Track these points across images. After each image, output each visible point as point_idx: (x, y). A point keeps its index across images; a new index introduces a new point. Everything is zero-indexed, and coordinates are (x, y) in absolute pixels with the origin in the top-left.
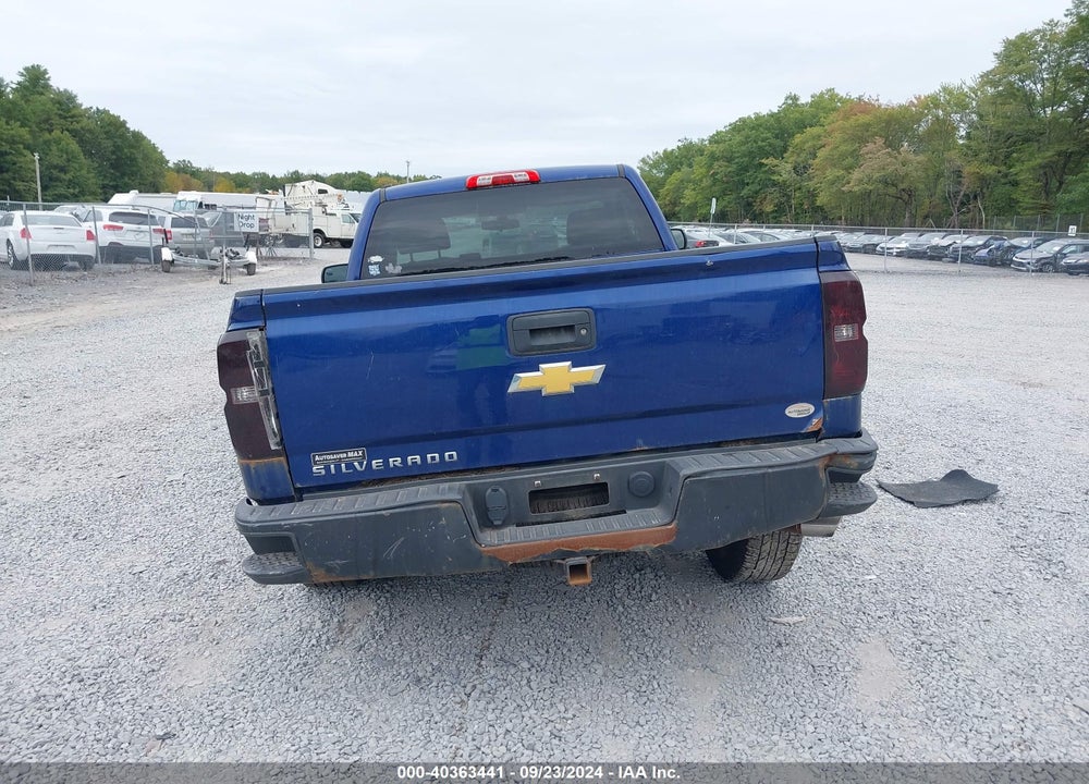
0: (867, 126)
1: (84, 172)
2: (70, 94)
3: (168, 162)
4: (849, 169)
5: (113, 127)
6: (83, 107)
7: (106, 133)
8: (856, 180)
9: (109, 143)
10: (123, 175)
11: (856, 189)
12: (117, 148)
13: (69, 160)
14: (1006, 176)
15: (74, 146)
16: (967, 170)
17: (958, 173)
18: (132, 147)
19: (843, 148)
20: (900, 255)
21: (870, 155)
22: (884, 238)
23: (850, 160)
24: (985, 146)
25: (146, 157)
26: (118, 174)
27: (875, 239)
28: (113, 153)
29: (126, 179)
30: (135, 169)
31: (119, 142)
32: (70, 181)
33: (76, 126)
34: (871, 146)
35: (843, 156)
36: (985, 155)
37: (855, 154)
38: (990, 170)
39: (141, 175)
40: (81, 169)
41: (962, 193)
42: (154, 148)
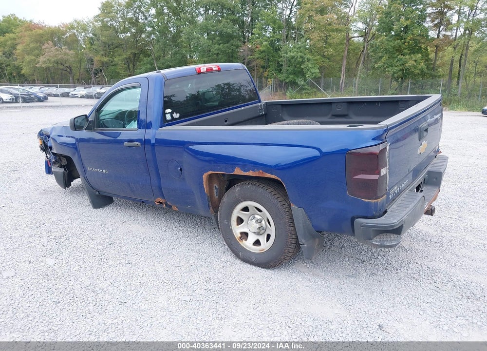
0: (42, 36)
4: (38, 56)
8: (42, 61)
11: (44, 66)
14: (112, 62)
16: (96, 59)
17: (92, 60)
19: (32, 45)
20: (82, 97)
21: (47, 50)
22: (72, 89)
23: (36, 52)
24: (100, 49)
27: (67, 90)
34: (46, 45)
35: (32, 50)
36: (101, 53)
37: (39, 49)
38: (106, 59)
41: (94, 69)
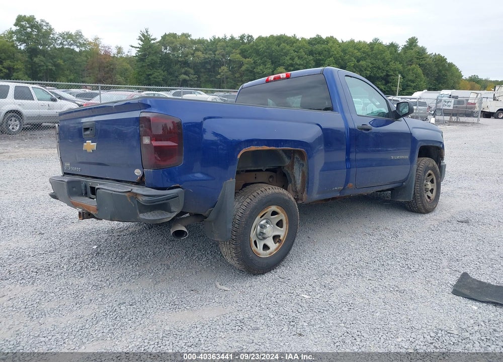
1: (422, 82)
2: (424, 48)
3: (462, 76)
5: (440, 61)
6: (428, 54)
7: (436, 64)
9: (436, 69)
10: (440, 83)
12: (440, 71)
13: (416, 77)
15: (420, 71)
18: (447, 70)
25: (452, 75)
26: (437, 83)
28: (438, 73)
29: (440, 85)
30: (445, 80)
31: (441, 68)
32: (415, 86)
33: (424, 62)
39: (448, 83)
40: (421, 81)
42: (457, 70)
